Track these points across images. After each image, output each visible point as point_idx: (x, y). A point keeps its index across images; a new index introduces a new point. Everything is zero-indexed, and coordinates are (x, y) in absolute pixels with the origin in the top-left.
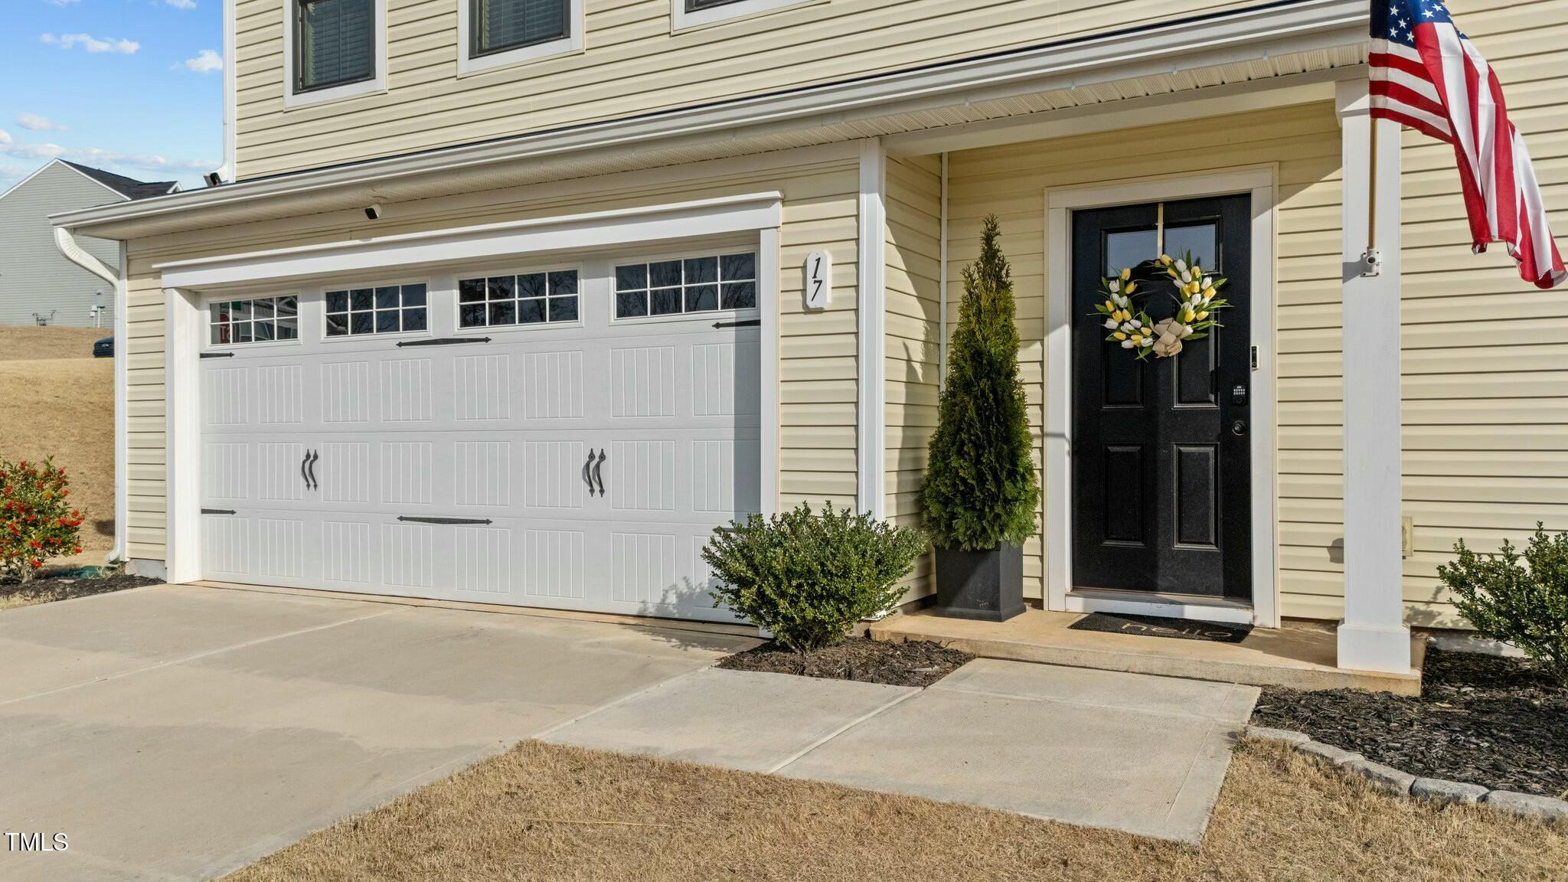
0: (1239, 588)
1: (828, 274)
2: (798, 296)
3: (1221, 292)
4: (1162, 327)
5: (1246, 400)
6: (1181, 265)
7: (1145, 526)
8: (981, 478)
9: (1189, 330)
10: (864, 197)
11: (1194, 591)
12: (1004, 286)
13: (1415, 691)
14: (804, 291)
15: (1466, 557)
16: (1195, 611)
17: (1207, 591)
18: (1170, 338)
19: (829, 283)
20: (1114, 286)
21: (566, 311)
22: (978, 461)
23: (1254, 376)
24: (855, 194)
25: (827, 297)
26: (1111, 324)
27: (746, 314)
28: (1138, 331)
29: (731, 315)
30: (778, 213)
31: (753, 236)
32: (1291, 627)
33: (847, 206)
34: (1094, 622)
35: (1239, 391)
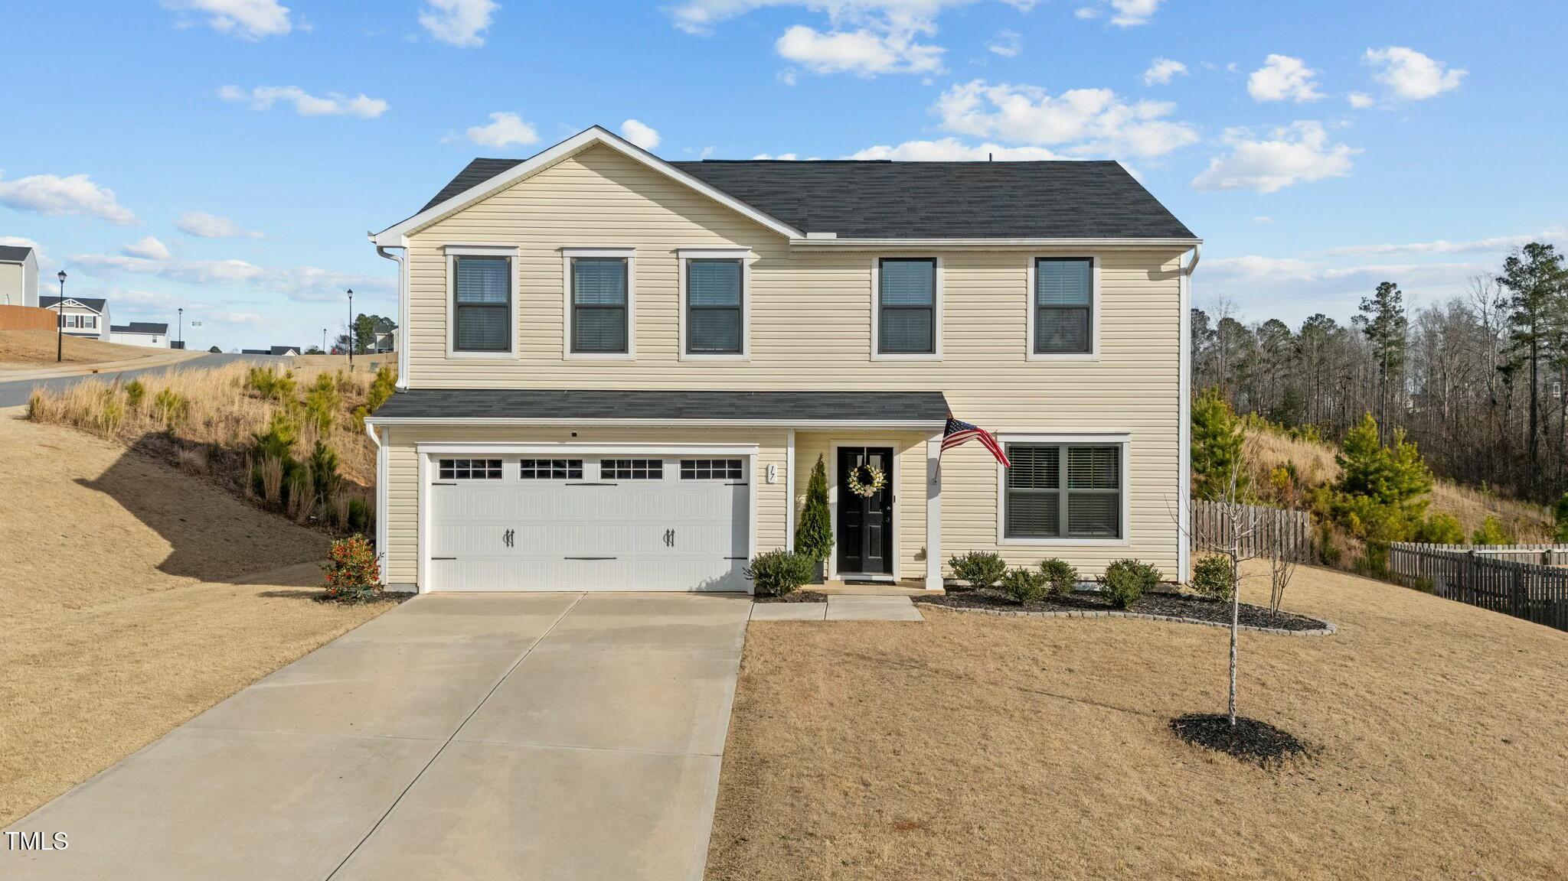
0: (888, 568)
1: (776, 471)
2: (764, 478)
3: (885, 478)
4: (867, 487)
5: (891, 511)
6: (873, 469)
7: (859, 553)
8: (820, 538)
9: (875, 489)
10: (789, 448)
11: (874, 571)
12: (823, 474)
13: (944, 593)
14: (767, 477)
15: (954, 558)
16: (875, 578)
17: (879, 571)
18: (869, 491)
19: (776, 475)
20: (852, 474)
21: (658, 475)
22: (819, 532)
23: (894, 505)
24: (787, 447)
25: (776, 479)
26: (851, 486)
27: (738, 481)
28: (860, 489)
29: (731, 481)
30: (757, 450)
31: (748, 456)
32: (904, 581)
33: (784, 450)
34: (848, 582)
35: (889, 508)
